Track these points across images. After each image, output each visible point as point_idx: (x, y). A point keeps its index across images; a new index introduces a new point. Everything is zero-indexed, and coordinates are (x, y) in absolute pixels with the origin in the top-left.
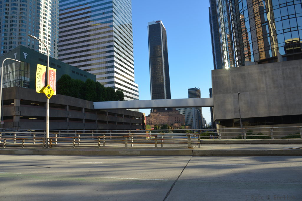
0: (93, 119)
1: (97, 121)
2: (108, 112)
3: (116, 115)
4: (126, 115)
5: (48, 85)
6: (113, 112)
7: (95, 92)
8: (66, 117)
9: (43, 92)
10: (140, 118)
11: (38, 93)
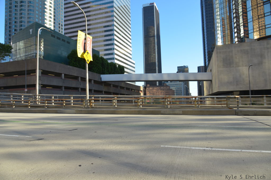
0: (100, 90)
1: (103, 92)
2: (113, 85)
3: (119, 87)
4: (127, 87)
5: (87, 51)
6: (116, 84)
7: (100, 66)
8: (79, 87)
9: (84, 57)
10: (138, 90)
11: (79, 58)
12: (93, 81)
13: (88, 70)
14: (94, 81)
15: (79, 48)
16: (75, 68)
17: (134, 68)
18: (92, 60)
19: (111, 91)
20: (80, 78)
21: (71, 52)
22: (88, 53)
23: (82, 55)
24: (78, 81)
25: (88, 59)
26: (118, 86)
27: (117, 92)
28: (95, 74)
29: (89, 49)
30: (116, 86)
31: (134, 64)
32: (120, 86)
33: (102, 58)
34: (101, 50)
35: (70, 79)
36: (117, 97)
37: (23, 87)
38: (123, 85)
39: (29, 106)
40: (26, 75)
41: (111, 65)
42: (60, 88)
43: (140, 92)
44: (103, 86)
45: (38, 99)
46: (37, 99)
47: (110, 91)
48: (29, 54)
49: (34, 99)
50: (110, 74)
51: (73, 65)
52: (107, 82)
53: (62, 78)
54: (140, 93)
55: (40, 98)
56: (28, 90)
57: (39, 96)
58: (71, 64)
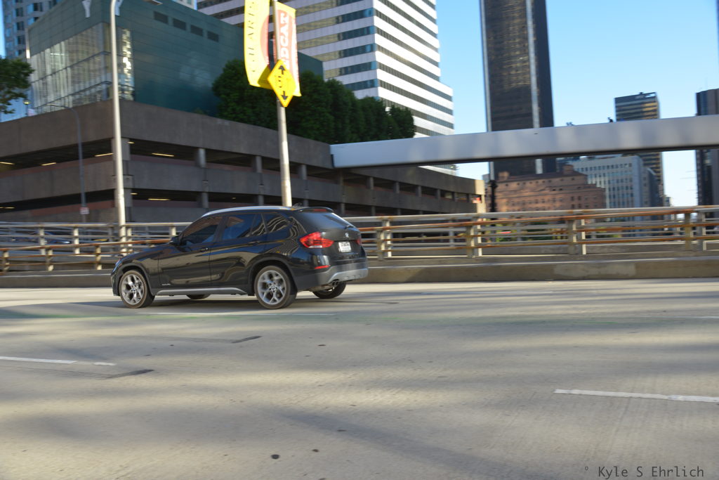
2: (375, 179)
3: (398, 187)
4: (426, 185)
5: (278, 60)
6: (387, 175)
7: (328, 115)
8: (258, 193)
9: (268, 83)
10: (467, 195)
11: (254, 88)
12: (304, 170)
13: (288, 132)
14: (310, 168)
15: (251, 52)
16: (242, 126)
17: (449, 112)
18: (299, 94)
19: (370, 202)
20: (259, 162)
21: (224, 70)
22: (282, 68)
23: (264, 78)
24: (255, 170)
25: (284, 92)
26: (393, 182)
27: (394, 206)
28: (312, 142)
29: (287, 56)
30: (387, 184)
31: (448, 98)
32: (401, 184)
33: (333, 85)
34: (328, 54)
35: (226, 167)
36: (393, 223)
37: (74, 199)
38: (410, 177)
39: (99, 263)
40: (81, 160)
41: (364, 109)
42: (194, 200)
43: (475, 202)
44: (342, 184)
45: (124, 240)
46: (121, 238)
47: (366, 204)
48: (87, 86)
49: (110, 239)
50: (362, 139)
51: (234, 115)
52: (353, 171)
53: (197, 165)
54: (476, 204)
55: (130, 234)
56: (90, 211)
57: (127, 228)
58: (226, 113)
